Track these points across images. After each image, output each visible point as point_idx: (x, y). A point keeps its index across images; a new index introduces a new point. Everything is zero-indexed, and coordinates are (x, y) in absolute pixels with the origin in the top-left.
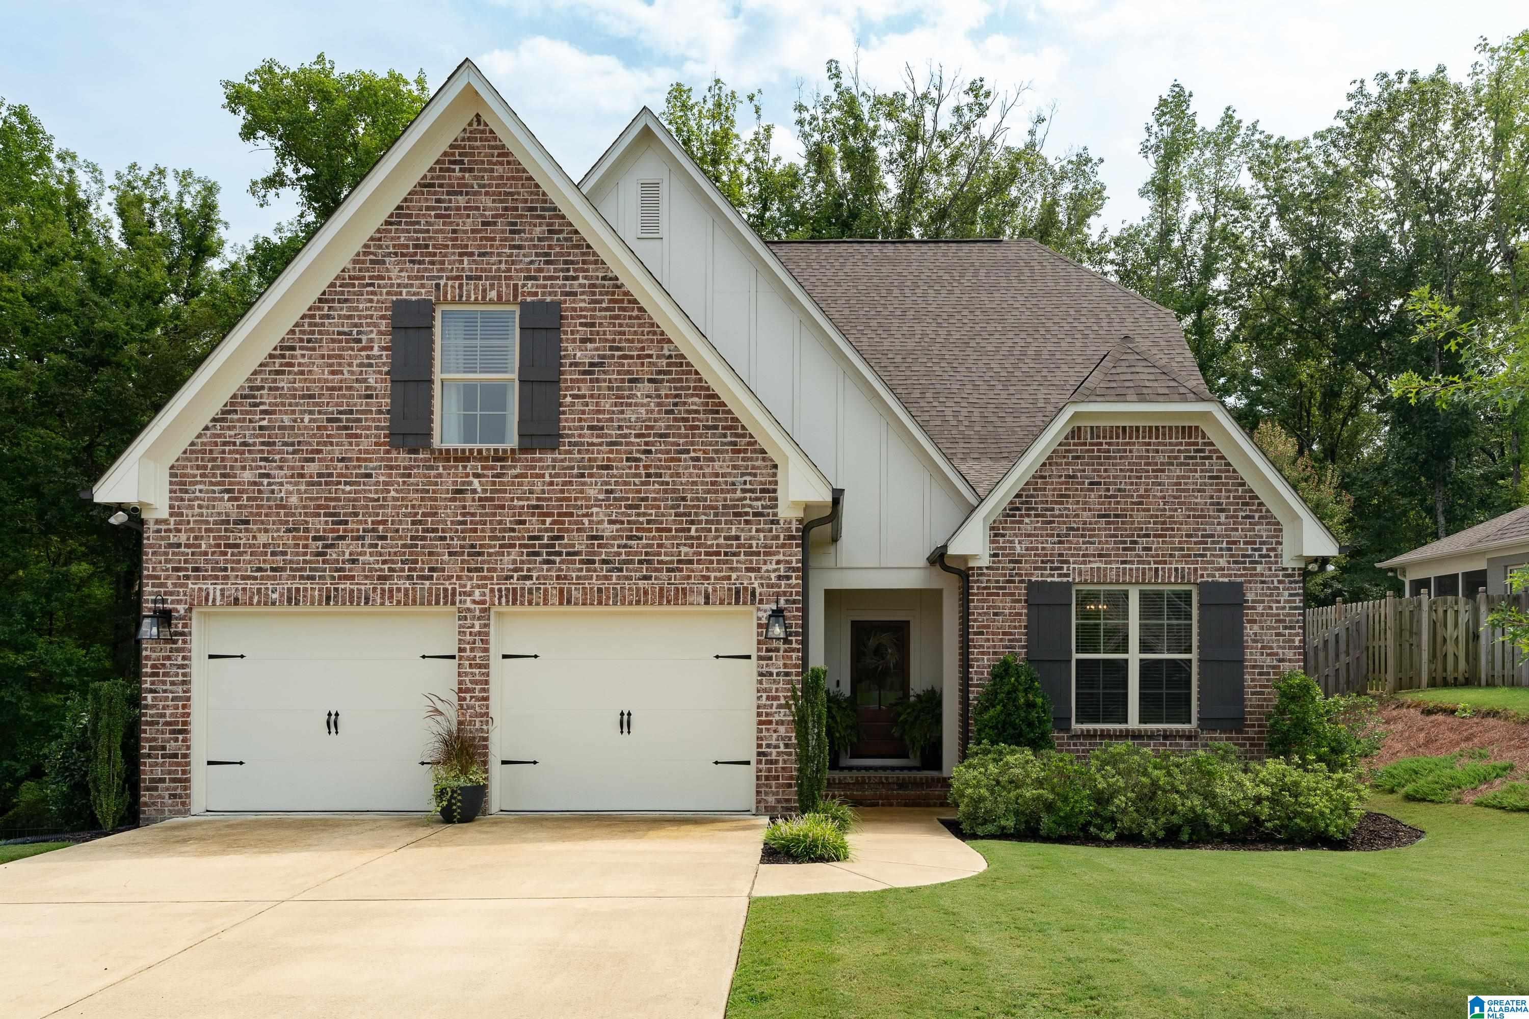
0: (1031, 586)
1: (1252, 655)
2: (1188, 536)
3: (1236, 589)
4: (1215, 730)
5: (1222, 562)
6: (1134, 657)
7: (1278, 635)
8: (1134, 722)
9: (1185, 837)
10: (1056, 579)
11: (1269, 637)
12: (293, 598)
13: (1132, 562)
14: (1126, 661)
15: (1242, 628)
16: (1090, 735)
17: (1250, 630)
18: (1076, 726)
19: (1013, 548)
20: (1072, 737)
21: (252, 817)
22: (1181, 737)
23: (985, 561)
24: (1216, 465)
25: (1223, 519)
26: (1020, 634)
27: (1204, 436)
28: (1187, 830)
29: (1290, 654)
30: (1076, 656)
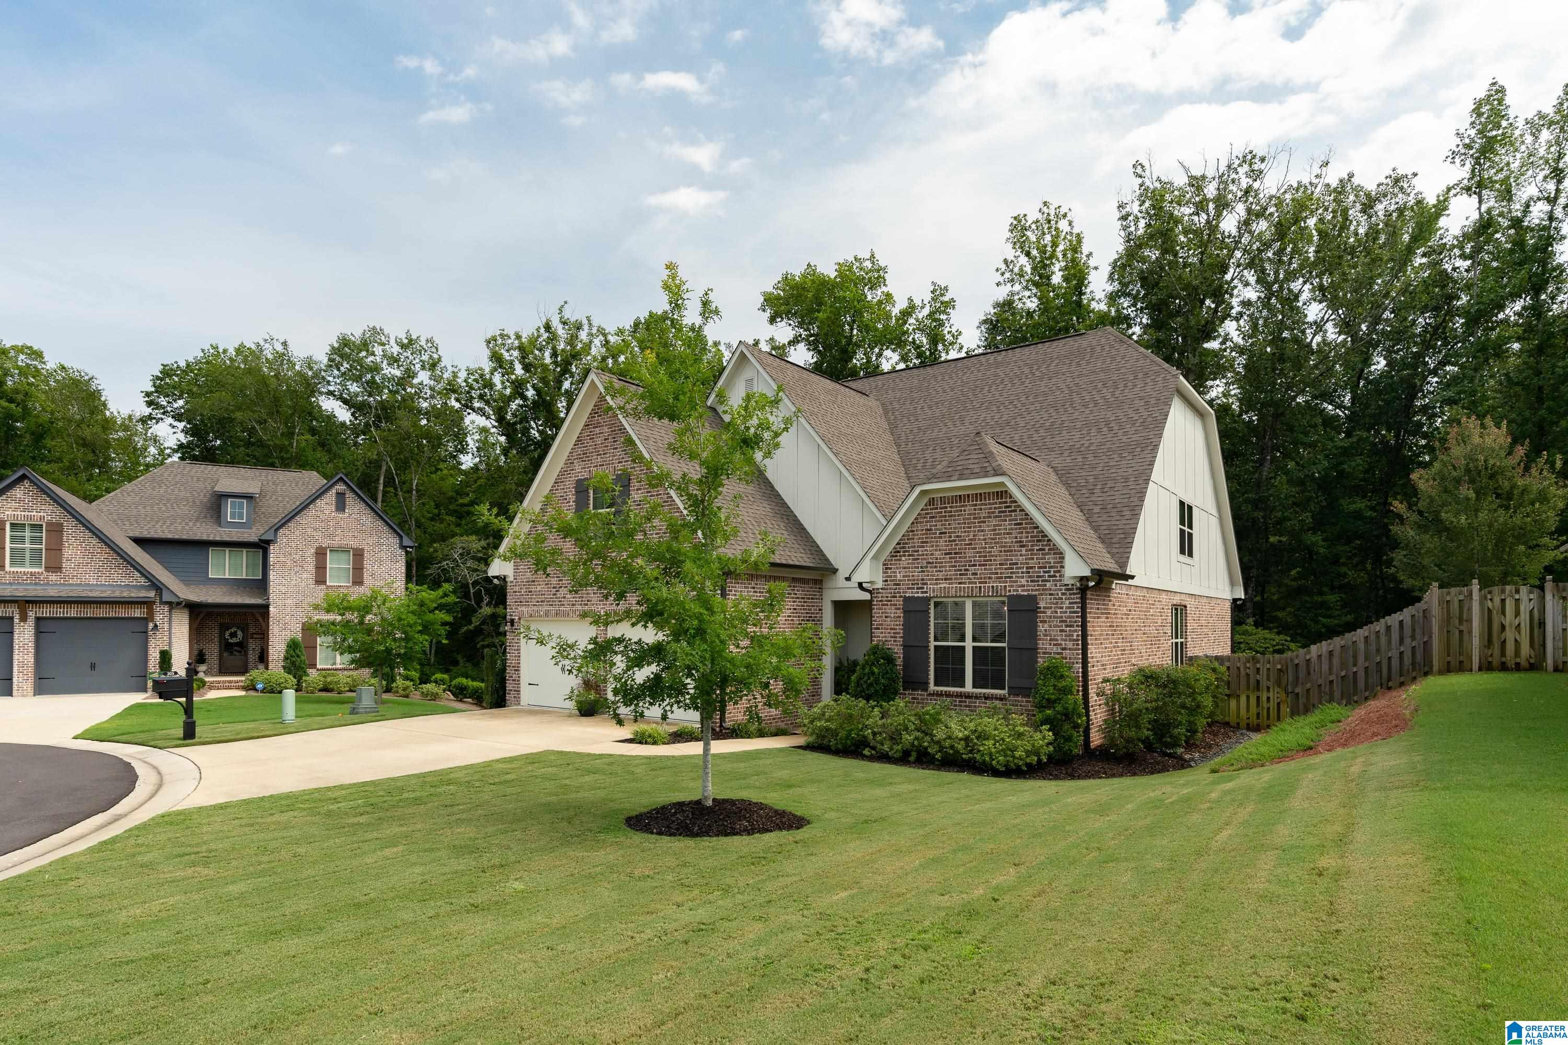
0: (906, 599)
1: (1044, 645)
2: (1000, 564)
3: (1033, 599)
4: (1018, 695)
5: (1023, 582)
6: (969, 644)
7: (1061, 631)
8: (969, 687)
9: (912, 759)
10: (920, 595)
11: (1055, 632)
12: (547, 614)
13: (965, 583)
14: (963, 648)
15: (1036, 626)
16: (940, 694)
17: (1042, 628)
18: (932, 687)
19: (896, 576)
20: (930, 695)
21: (537, 708)
22: (996, 699)
23: (880, 584)
24: (1019, 516)
25: (1024, 552)
26: (899, 629)
27: (1011, 497)
28: (914, 754)
29: (1070, 645)
30: (933, 644)
